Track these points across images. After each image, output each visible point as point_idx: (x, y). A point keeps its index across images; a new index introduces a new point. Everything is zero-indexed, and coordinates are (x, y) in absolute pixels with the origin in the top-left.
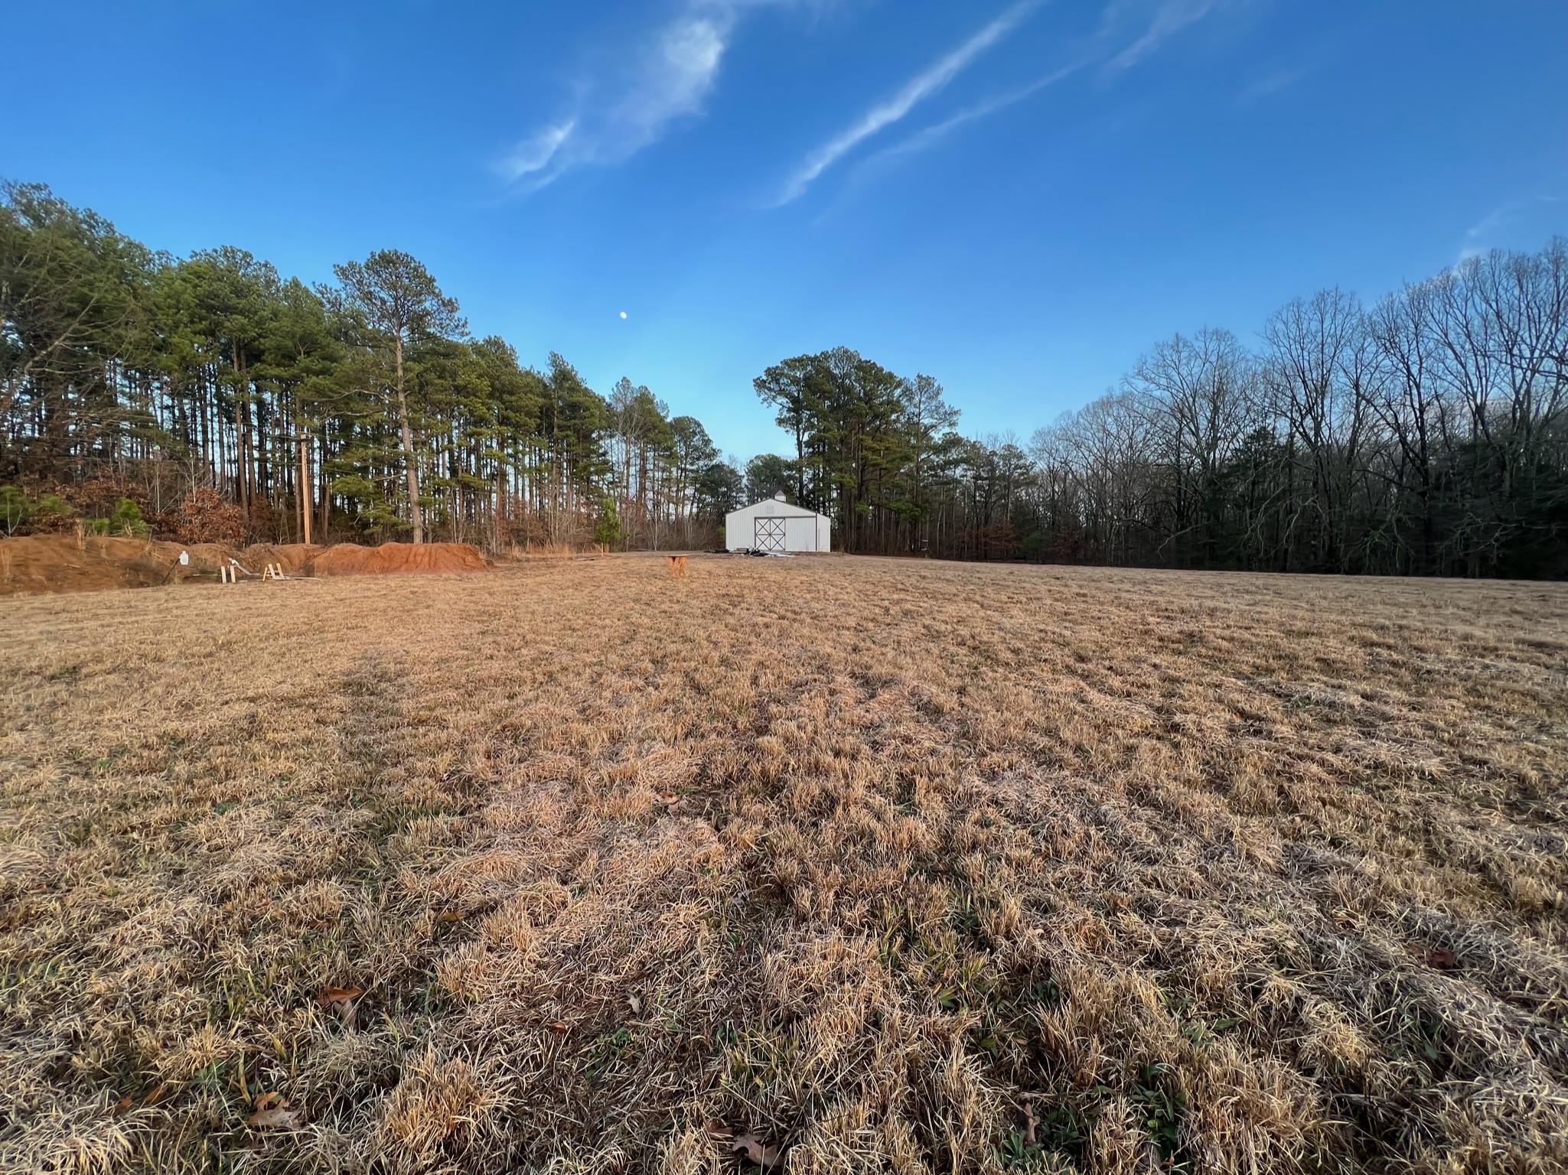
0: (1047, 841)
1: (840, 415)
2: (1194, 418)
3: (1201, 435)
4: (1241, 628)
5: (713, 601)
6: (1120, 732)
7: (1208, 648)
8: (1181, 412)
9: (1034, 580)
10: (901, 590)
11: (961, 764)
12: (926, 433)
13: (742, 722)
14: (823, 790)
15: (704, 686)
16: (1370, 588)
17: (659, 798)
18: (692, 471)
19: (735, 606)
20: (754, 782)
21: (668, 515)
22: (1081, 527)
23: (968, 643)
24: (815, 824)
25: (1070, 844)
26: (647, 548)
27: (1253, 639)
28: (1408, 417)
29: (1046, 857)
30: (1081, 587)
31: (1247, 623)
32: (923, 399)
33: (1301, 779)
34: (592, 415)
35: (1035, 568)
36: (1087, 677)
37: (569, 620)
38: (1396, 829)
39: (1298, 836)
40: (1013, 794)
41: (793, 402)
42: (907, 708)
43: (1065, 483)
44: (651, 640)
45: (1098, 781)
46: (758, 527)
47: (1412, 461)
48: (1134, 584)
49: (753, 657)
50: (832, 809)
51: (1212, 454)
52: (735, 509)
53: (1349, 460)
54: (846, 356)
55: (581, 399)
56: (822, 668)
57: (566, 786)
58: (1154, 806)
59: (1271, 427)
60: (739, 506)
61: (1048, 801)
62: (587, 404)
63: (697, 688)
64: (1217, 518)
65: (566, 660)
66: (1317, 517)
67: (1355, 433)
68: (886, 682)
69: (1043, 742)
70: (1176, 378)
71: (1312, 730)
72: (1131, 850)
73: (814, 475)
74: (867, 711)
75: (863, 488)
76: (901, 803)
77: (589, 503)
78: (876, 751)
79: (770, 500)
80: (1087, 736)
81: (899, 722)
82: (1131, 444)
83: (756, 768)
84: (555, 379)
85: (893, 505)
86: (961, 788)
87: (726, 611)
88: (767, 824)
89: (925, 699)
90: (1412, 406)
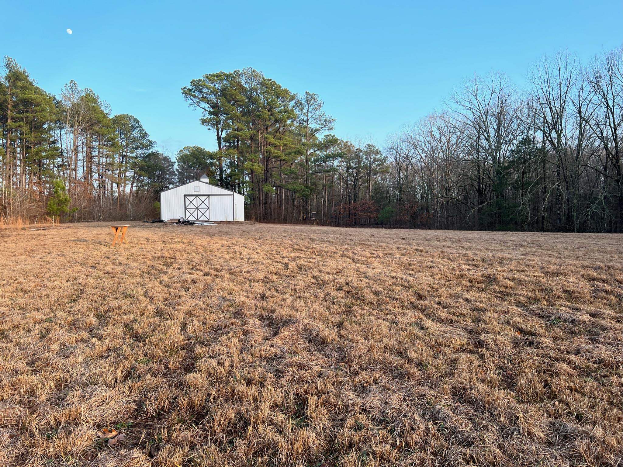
0: (401, 436)
1: (249, 119)
2: (487, 130)
3: (492, 141)
4: (518, 271)
5: (150, 263)
6: (446, 350)
7: (500, 286)
8: (479, 124)
9: (387, 240)
10: (297, 250)
11: (340, 383)
12: (312, 135)
13: (173, 362)
14: (238, 414)
15: (141, 334)
16: (592, 241)
17: (100, 434)
18: (132, 158)
19: (169, 266)
20: (183, 412)
21: (112, 192)
22: (418, 202)
23: (344, 288)
24: (231, 442)
25: (416, 437)
26: (93, 219)
27: (526, 278)
28: (608, 132)
29: (400, 449)
30: (419, 245)
31: (523, 268)
32: (310, 110)
33: (558, 375)
34: (43, 110)
35: (388, 231)
36: (425, 310)
37: (21, 283)
38: (611, 404)
39: (557, 415)
40: (377, 403)
41: (213, 107)
42: (302, 341)
43: (407, 171)
44: (95, 297)
45: (434, 387)
46: (188, 202)
47: (611, 160)
48: (453, 242)
49: (183, 308)
50: (245, 428)
51: (498, 154)
52: (168, 188)
53: (577, 158)
54: (253, 75)
55: (33, 96)
56: (238, 314)
57: (14, 432)
58: (470, 402)
59: (532, 137)
60: (171, 186)
61: (401, 406)
62: (38, 101)
63: (136, 337)
64: (502, 195)
65: (17, 318)
66: (560, 195)
67: (580, 141)
68: (286, 322)
69: (396, 360)
70: (475, 102)
71: (563, 340)
72: (456, 437)
73: (231, 163)
74: (272, 346)
75: (268, 174)
76: (298, 417)
77: (40, 182)
78: (278, 377)
79: (196, 183)
80: (426, 354)
81: (295, 353)
82: (448, 145)
83: (183, 401)
84: (8, 78)
85: (290, 187)
86: (340, 402)
87: (161, 271)
88: (193, 447)
89: (314, 333)
90: (610, 126)
